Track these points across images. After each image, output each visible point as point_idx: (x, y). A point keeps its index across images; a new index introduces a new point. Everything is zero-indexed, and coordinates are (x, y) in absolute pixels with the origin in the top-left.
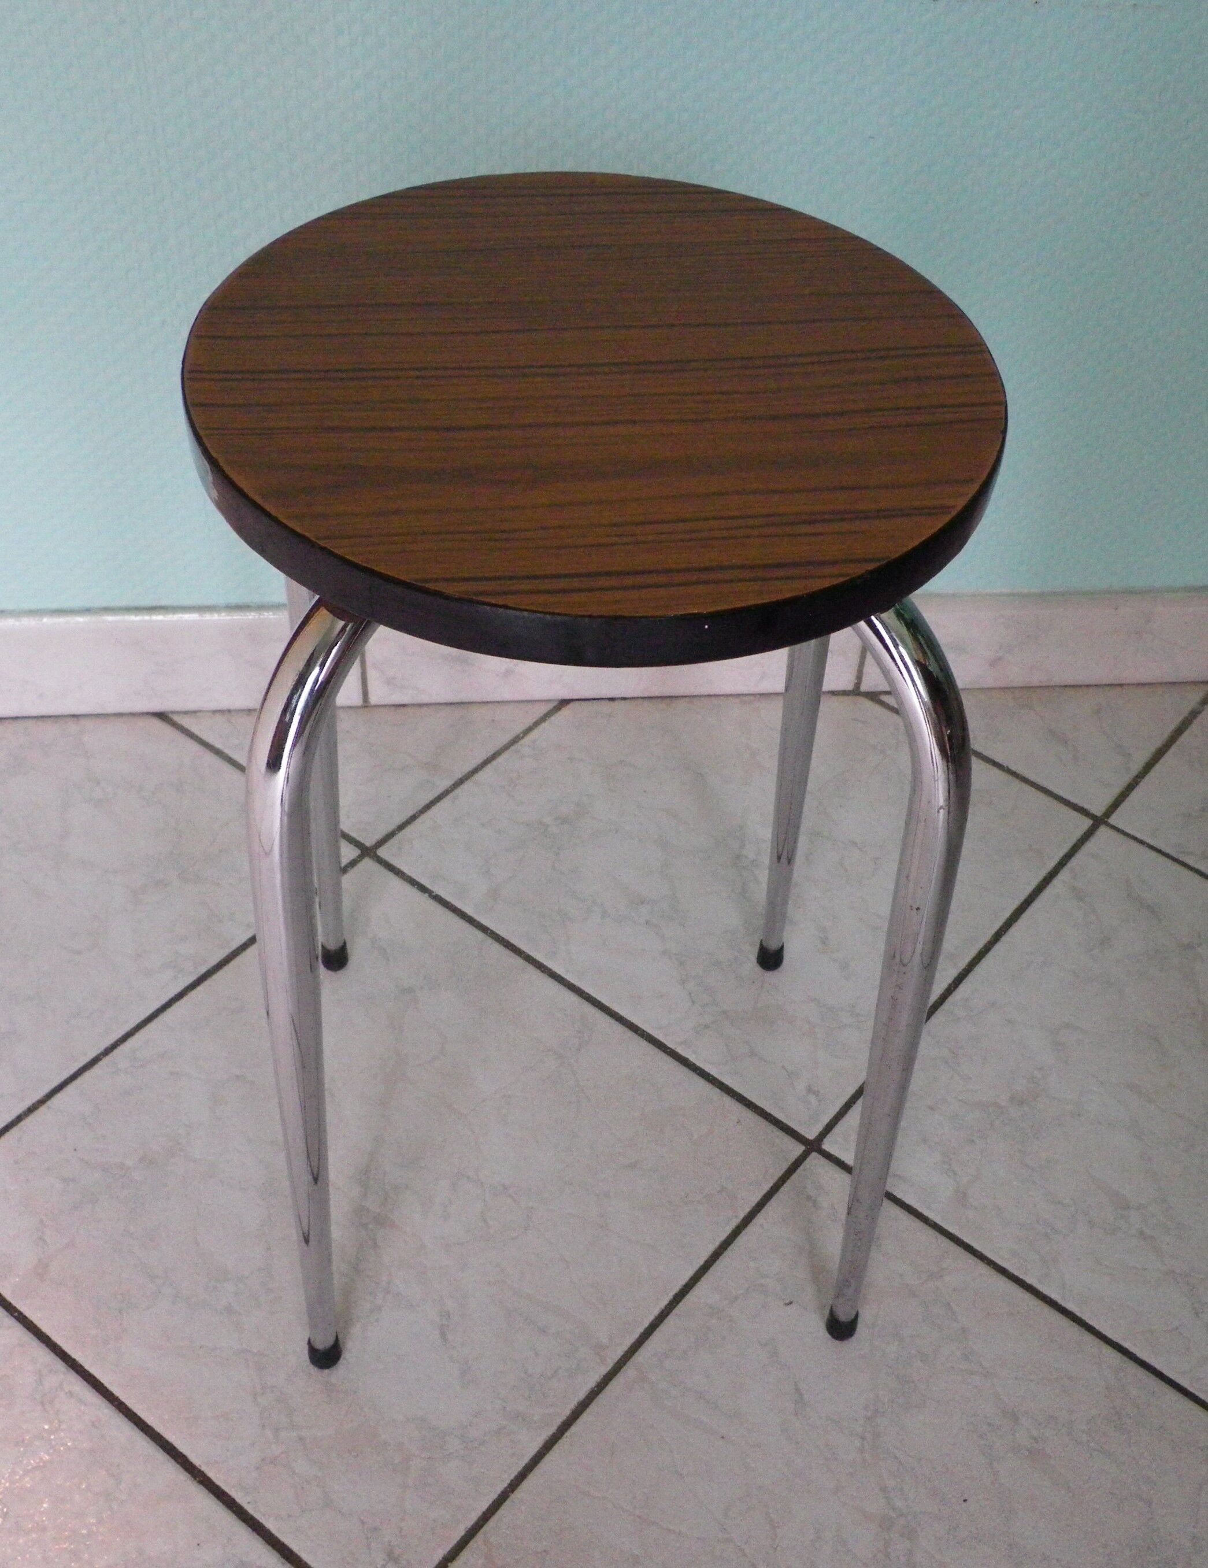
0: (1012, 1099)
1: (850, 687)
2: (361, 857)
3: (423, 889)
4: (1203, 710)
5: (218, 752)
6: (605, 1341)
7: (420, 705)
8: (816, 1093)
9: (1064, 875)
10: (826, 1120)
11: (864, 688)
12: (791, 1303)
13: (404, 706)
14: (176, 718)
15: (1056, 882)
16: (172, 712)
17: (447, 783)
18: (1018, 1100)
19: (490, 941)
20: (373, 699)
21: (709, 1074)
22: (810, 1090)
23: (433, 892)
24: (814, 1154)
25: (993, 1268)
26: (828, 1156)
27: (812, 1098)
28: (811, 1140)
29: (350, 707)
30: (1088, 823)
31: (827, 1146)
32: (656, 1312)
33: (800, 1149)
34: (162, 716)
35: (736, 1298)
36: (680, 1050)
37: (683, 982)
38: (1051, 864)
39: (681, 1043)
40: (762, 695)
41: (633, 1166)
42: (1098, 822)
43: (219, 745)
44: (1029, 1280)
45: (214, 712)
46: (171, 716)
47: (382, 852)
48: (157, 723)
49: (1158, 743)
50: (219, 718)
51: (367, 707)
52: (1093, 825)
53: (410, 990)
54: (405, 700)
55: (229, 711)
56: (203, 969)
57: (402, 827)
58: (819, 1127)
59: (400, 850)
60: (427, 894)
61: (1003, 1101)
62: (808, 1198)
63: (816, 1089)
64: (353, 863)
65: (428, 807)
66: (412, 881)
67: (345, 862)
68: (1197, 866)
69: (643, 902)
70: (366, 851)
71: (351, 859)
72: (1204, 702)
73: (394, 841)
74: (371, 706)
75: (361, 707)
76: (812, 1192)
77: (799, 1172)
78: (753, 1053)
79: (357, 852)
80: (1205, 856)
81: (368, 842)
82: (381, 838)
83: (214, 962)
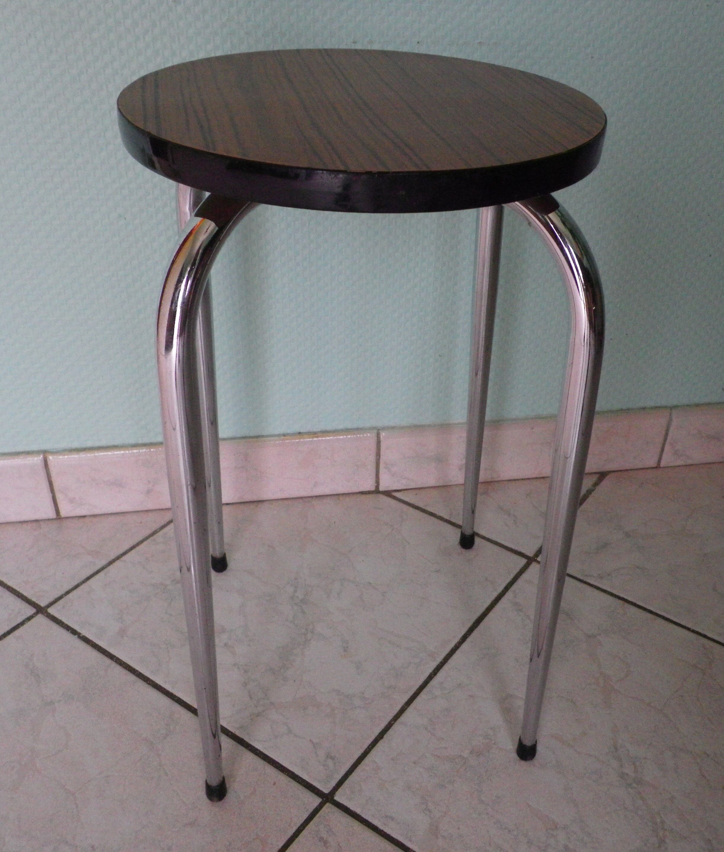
0: (472, 752)
1: (373, 488)
2: (36, 614)
3: (74, 632)
4: (595, 489)
7: (95, 516)
8: (333, 758)
9: (509, 595)
10: (338, 777)
11: (381, 489)
13: (84, 517)
15: (504, 600)
17: (104, 562)
18: (477, 753)
19: (114, 664)
20: (63, 513)
21: (257, 749)
22: (329, 756)
23: (81, 634)
24: (328, 804)
26: (339, 805)
27: (330, 763)
28: (326, 794)
29: (49, 520)
30: (524, 561)
31: (338, 797)
33: (318, 801)
37: (246, 684)
38: (500, 589)
40: (316, 496)
42: (530, 560)
47: (51, 611)
51: (59, 518)
52: (527, 562)
53: (52, 703)
54: (84, 512)
57: (68, 593)
58: (333, 783)
59: (64, 607)
60: (76, 636)
61: (466, 754)
62: (321, 839)
63: (333, 755)
64: (29, 619)
65: (88, 579)
66: (68, 628)
67: (24, 617)
68: (595, 583)
69: (224, 632)
70: (40, 610)
71: (28, 616)
72: (596, 484)
73: (61, 602)
74: (62, 518)
75: (56, 519)
76: (325, 835)
77: (316, 819)
78: (290, 731)
79: (34, 611)
80: (601, 577)
81: (43, 604)
82: (52, 600)
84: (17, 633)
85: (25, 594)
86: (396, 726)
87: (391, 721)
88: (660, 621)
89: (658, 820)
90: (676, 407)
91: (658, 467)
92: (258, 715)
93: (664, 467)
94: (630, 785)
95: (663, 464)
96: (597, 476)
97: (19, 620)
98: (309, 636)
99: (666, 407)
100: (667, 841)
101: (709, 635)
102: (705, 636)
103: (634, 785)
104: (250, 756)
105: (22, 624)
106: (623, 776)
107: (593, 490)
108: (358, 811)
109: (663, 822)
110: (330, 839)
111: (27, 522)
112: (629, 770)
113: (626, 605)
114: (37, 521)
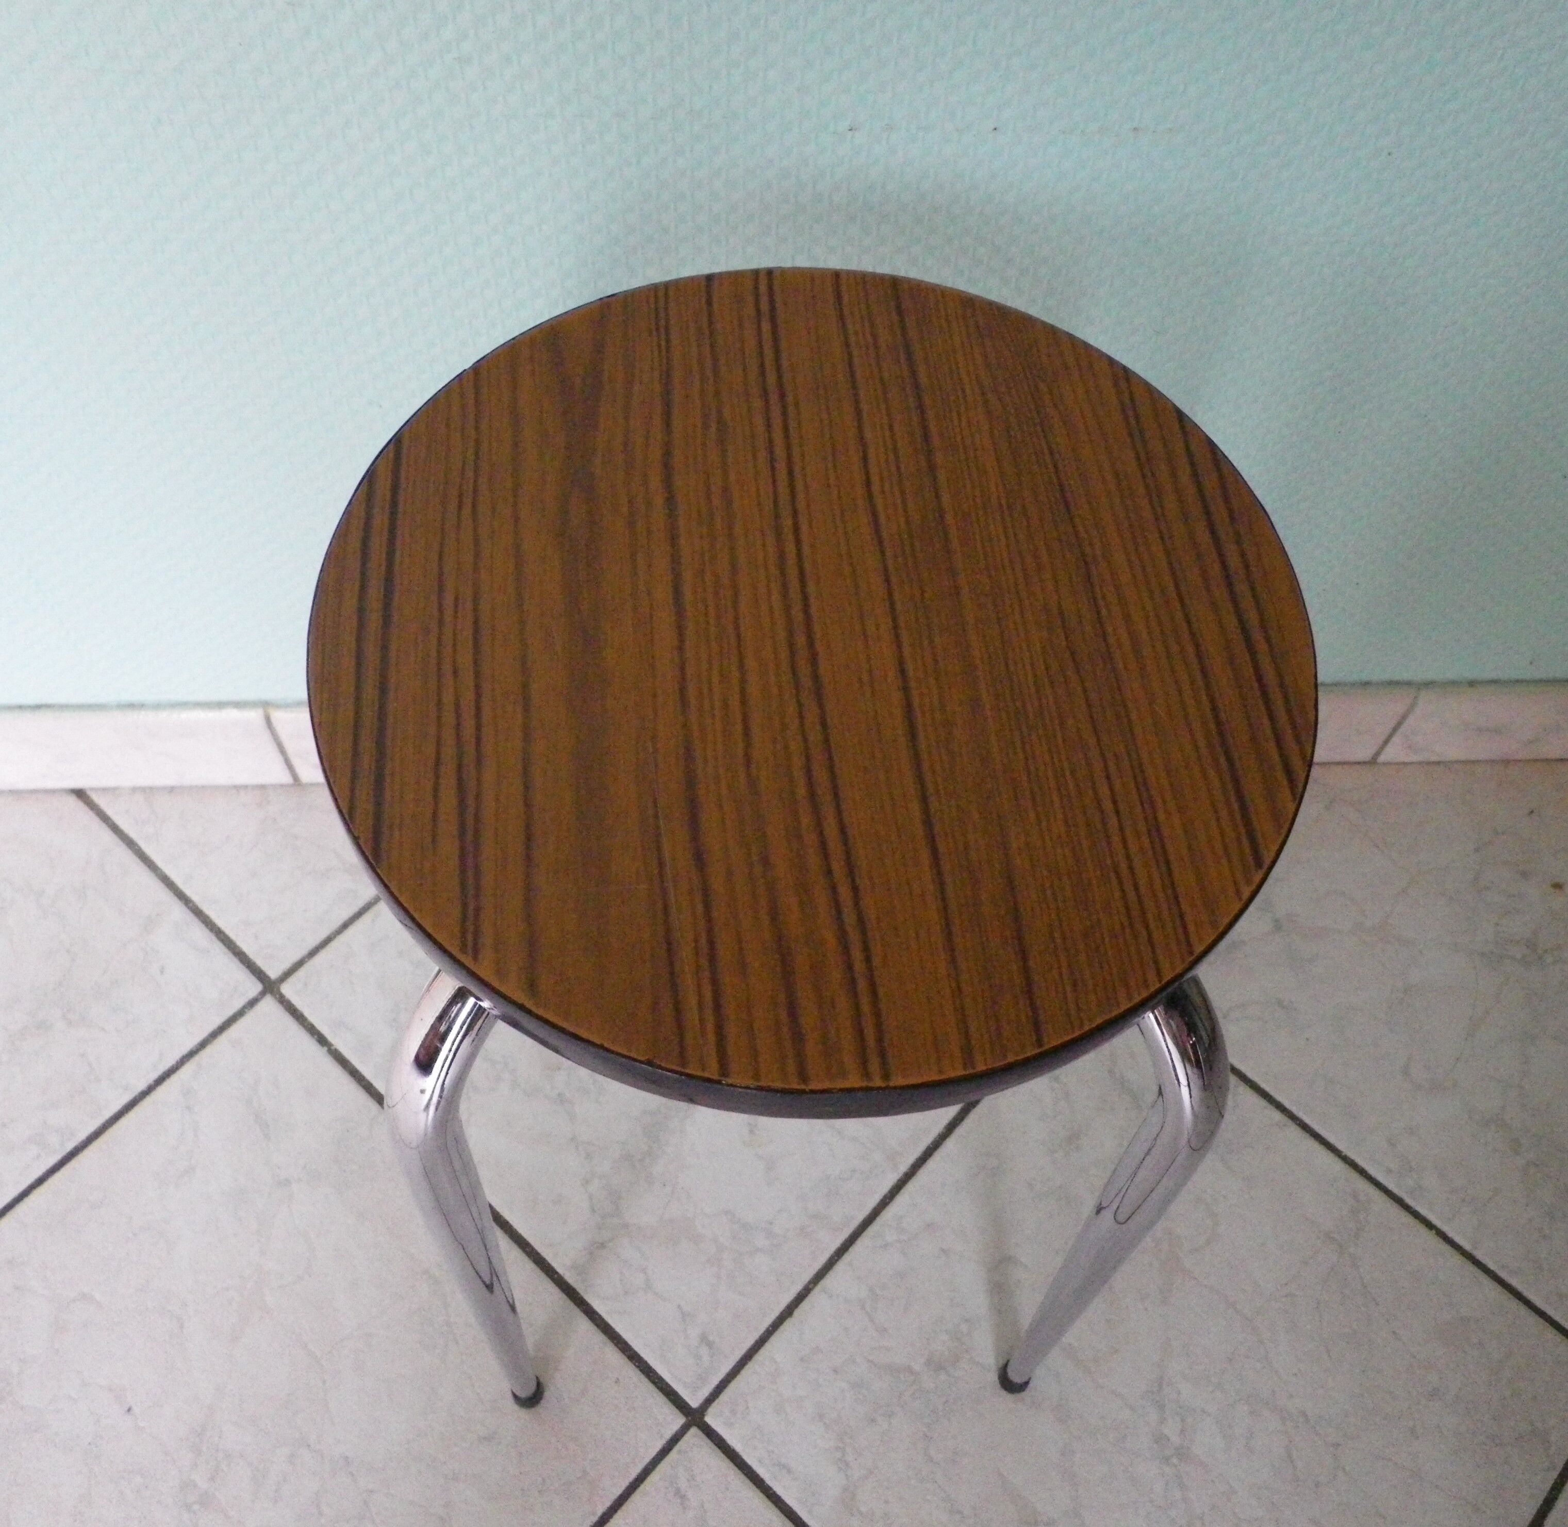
0: (928, 1363)
2: (263, 994)
3: (322, 1040)
5: (130, 843)
8: (710, 1345)
10: (715, 1381)
14: (95, 797)
16: (92, 789)
18: (936, 1365)
20: (304, 777)
21: (595, 1312)
22: (704, 1339)
23: (333, 1045)
24: (694, 1429)
27: (704, 1351)
28: (694, 1410)
29: (280, 786)
31: (710, 1417)
33: (680, 1421)
34: (80, 794)
36: (569, 1278)
37: (587, 1182)
39: (574, 1266)
43: (133, 835)
45: (135, 789)
46: (89, 793)
47: (286, 989)
48: (73, 801)
50: (138, 798)
51: (296, 785)
53: (287, 1183)
55: (151, 788)
56: (70, 1146)
57: (313, 953)
58: (706, 1391)
59: (306, 986)
60: (326, 1049)
61: (918, 1365)
62: (678, 1492)
63: (711, 1338)
64: (252, 1003)
65: (345, 926)
66: (312, 1030)
67: (243, 1001)
70: (270, 987)
71: (251, 997)
73: (301, 973)
74: (304, 786)
75: (292, 785)
76: (683, 1484)
77: (673, 1455)
78: (649, 1285)
79: (259, 987)
81: (274, 973)
82: (288, 968)
83: (82, 1136)
84: (233, 1029)
85: (245, 949)
86: (817, 1297)
87: (810, 1282)
88: (1294, 1131)
90: (1429, 685)
91: (1373, 762)
92: (602, 1245)
93: (1384, 764)
94: (1166, 1460)
95: (1382, 758)
97: (238, 1004)
99: (1409, 684)
101: (1372, 1171)
102: (1362, 1172)
103: (1175, 1460)
104: (584, 1324)
105: (240, 1014)
106: (1160, 1439)
108: (738, 1447)
110: (690, 1494)
111: (246, 786)
112: (1171, 1430)
114: (262, 787)
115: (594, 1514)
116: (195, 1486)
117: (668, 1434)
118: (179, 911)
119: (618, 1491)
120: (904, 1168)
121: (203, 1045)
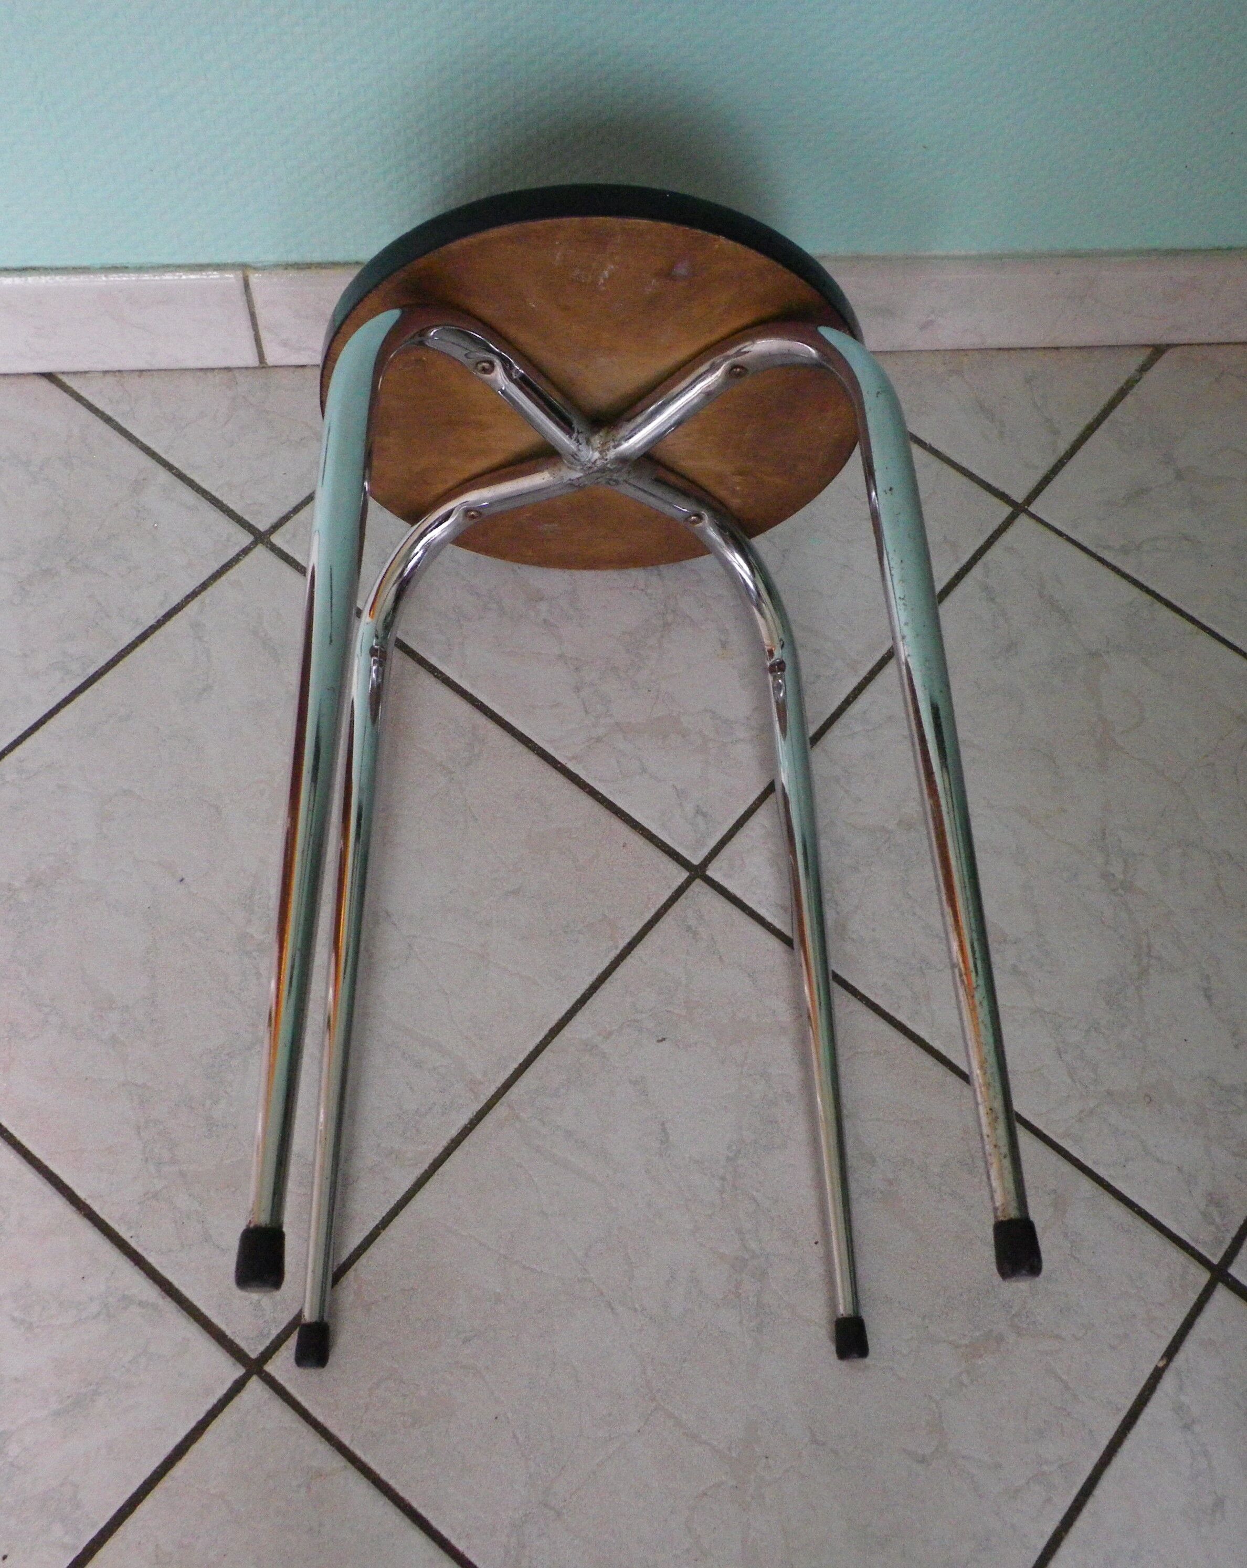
0: (900, 822)
2: (254, 544)
4: (1140, 379)
5: (108, 420)
6: (479, 1076)
8: (704, 815)
9: (977, 571)
10: (712, 843)
12: (664, 1039)
13: (303, 366)
14: (64, 379)
15: (968, 580)
16: (62, 373)
20: (270, 360)
21: (598, 792)
22: (699, 811)
24: (698, 881)
25: (865, 1004)
26: (712, 883)
27: (700, 819)
28: (696, 866)
29: (246, 368)
30: (1007, 511)
31: (712, 872)
32: (530, 1047)
33: (685, 875)
34: (50, 377)
35: (610, 1034)
36: (572, 766)
37: (577, 689)
38: (966, 560)
39: (574, 758)
41: (515, 892)
42: (1019, 509)
43: (109, 412)
44: (901, 1017)
45: (106, 372)
46: (61, 377)
47: (276, 539)
48: (44, 384)
49: (1089, 418)
50: (110, 379)
51: (263, 367)
52: (1012, 513)
54: (303, 360)
55: (121, 372)
56: (92, 670)
57: (297, 509)
58: (705, 851)
59: (294, 536)
61: (892, 825)
62: (689, 928)
63: (704, 810)
64: (245, 551)
67: (237, 549)
68: (1114, 562)
69: (541, 599)
70: (261, 538)
71: (244, 546)
72: (1144, 368)
73: (289, 525)
74: (269, 367)
75: (260, 368)
76: (692, 922)
77: (682, 900)
78: (644, 770)
79: (251, 538)
80: (1124, 550)
81: (262, 526)
82: (275, 521)
83: (102, 663)
84: (231, 574)
85: (232, 506)
88: (1204, 635)
89: (1144, 943)
92: (599, 740)
94: (1113, 891)
96: (1149, 351)
97: (231, 553)
98: (670, 618)
100: (1151, 971)
103: (1120, 891)
105: (236, 560)
106: (1106, 876)
107: (1137, 381)
108: (738, 893)
109: (1149, 947)
110: (700, 930)
111: (213, 369)
112: (1116, 868)
113: (1158, 605)
114: (228, 369)
115: (616, 948)
116: (252, 937)
117: (675, 885)
118: (164, 476)
119: (636, 930)
120: (863, 672)
121: (204, 586)
